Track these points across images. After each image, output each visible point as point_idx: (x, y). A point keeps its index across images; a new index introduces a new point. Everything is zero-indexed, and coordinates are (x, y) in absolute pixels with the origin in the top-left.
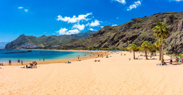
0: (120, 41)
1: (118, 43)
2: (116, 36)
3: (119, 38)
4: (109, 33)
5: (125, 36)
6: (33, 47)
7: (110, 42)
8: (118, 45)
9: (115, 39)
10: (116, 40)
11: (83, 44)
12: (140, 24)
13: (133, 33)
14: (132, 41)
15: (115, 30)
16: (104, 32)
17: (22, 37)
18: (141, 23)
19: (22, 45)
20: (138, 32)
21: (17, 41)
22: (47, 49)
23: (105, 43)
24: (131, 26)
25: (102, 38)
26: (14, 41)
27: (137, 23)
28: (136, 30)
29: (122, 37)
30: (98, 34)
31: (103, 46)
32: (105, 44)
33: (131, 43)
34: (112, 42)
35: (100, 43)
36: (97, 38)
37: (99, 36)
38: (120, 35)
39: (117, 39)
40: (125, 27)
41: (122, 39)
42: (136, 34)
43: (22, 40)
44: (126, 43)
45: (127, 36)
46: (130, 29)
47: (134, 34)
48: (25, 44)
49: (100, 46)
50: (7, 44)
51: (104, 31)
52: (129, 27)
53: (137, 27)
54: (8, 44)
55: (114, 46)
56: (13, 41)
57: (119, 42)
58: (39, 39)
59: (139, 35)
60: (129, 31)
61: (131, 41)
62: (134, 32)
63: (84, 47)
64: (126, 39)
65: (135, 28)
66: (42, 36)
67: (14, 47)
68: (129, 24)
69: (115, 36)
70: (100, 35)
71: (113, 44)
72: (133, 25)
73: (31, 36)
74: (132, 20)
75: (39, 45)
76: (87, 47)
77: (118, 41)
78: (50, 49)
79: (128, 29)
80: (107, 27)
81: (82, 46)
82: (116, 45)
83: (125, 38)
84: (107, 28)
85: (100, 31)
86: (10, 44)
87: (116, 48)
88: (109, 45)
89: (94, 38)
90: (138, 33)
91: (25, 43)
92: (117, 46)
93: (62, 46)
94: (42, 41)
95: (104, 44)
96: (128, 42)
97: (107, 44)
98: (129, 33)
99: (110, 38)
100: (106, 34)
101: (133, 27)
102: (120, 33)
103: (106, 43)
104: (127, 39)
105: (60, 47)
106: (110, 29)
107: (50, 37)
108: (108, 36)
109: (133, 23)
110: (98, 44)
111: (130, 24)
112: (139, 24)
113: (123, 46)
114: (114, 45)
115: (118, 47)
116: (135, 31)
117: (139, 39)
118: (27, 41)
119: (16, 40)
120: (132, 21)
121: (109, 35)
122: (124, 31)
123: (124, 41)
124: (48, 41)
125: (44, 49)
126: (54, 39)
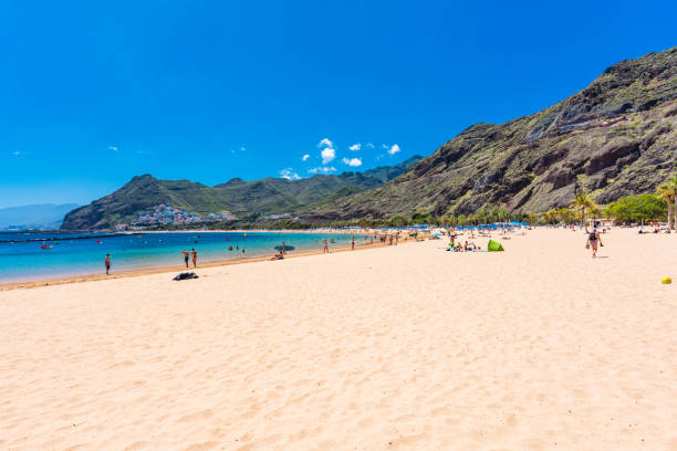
0: (538, 179)
1: (524, 192)
2: (516, 162)
3: (529, 169)
4: (488, 153)
5: (563, 153)
6: (188, 220)
7: (488, 188)
8: (526, 199)
9: (512, 175)
10: (513, 180)
11: (376, 206)
12: (664, 82)
13: (611, 136)
14: (608, 175)
15: (512, 136)
16: (462, 151)
17: (141, 184)
18: (667, 77)
19: (140, 213)
20: (648, 127)
21: (116, 201)
22: (234, 228)
23: (462, 194)
24: (602, 101)
25: (453, 178)
26: (105, 198)
27: (638, 83)
28: (635, 120)
29: (549, 160)
30: (437, 162)
31: (452, 209)
32: (464, 201)
33: (601, 187)
34: (496, 189)
35: (442, 198)
36: (431, 180)
37: (441, 168)
38: (539, 154)
39: (521, 174)
40: (566, 114)
41: (547, 173)
42: (630, 140)
43: (141, 197)
44: (573, 185)
45: (574, 156)
46: (592, 118)
47: (619, 142)
48: (154, 211)
49: (440, 211)
50: (74, 212)
51: (462, 149)
52: (589, 109)
53: (637, 105)
54: (78, 210)
55: (503, 205)
57: (529, 187)
58: (214, 194)
59: (651, 142)
60: (588, 128)
61: (600, 176)
62: (622, 131)
63: (377, 215)
64: (568, 170)
65: (626, 107)
66: (230, 183)
67: (103, 221)
68: (586, 94)
69: (509, 161)
70: (444, 166)
71: (500, 197)
72: (613, 95)
73: (180, 182)
74: (608, 71)
75: (212, 214)
76: (387, 215)
77: (527, 182)
79: (581, 120)
80: (478, 128)
81: (371, 212)
82: (516, 199)
83: (563, 162)
84: (474, 135)
85: (444, 152)
86: (86, 211)
87: (517, 212)
88: (479, 203)
89: (422, 179)
90: (649, 132)
91: (153, 205)
92: (519, 206)
93: (294, 216)
94: (227, 200)
95: (461, 200)
96: (584, 180)
97: (473, 200)
98: (588, 139)
99: (486, 174)
100: (471, 160)
101: (617, 107)
102: (535, 147)
103: (468, 194)
104: (578, 168)
105: (287, 221)
106: (492, 137)
107: (258, 186)
108: (479, 168)
109: (613, 87)
110: (436, 203)
111: (594, 96)
112: (654, 83)
113: (552, 202)
114: (505, 201)
115: (527, 209)
116: (630, 123)
117: (659, 161)
118: (165, 200)
119: (114, 198)
120: (609, 77)
121: (485, 161)
122: (559, 134)
123: (560, 182)
124: (253, 198)
126: (273, 192)
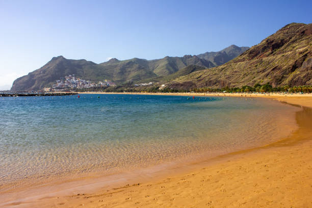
6: (87, 86)
16: (283, 42)
17: (57, 62)
19: (57, 81)
21: (43, 73)
22: (122, 91)
23: (293, 71)
26: (36, 71)
30: (265, 48)
31: (287, 81)
32: (295, 77)
35: (276, 74)
37: (267, 53)
48: (65, 79)
49: (277, 82)
50: (19, 80)
51: (282, 40)
56: (34, 72)
66: (110, 61)
67: (36, 85)
70: (270, 51)
73: (80, 61)
78: (131, 91)
85: (269, 42)
86: (26, 79)
89: (254, 60)
91: (64, 76)
93: (161, 84)
97: (302, 75)
106: (304, 33)
107: (129, 63)
110: (270, 77)
119: (43, 70)
121: (304, 49)
125: (115, 92)
